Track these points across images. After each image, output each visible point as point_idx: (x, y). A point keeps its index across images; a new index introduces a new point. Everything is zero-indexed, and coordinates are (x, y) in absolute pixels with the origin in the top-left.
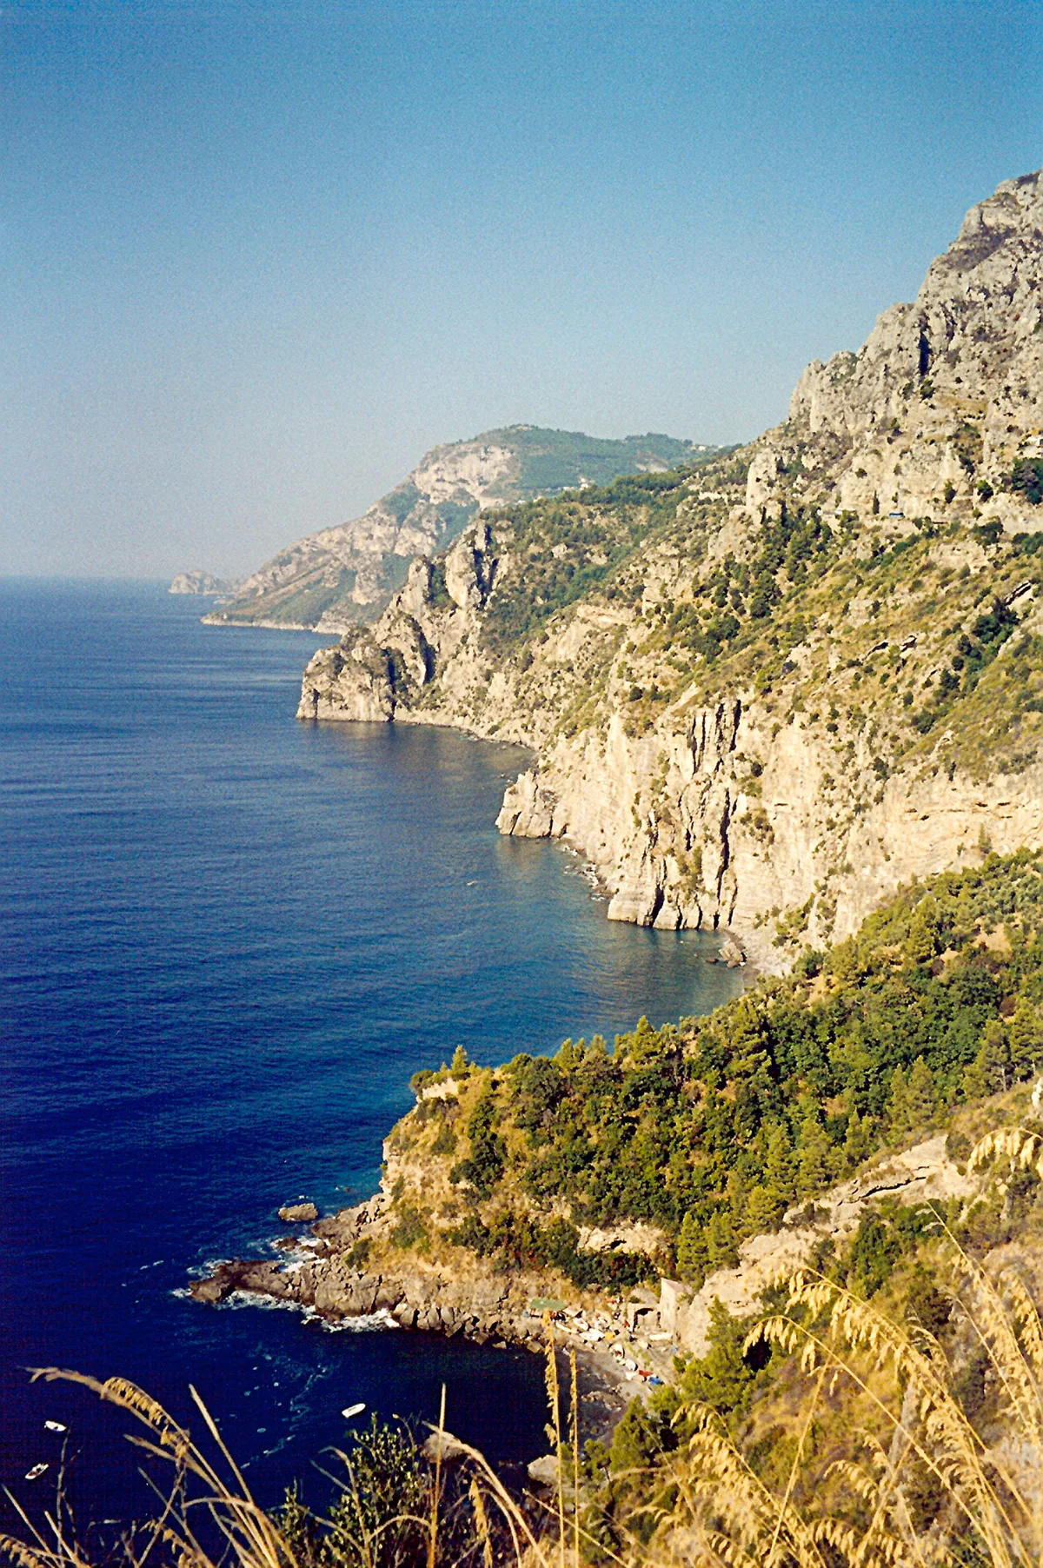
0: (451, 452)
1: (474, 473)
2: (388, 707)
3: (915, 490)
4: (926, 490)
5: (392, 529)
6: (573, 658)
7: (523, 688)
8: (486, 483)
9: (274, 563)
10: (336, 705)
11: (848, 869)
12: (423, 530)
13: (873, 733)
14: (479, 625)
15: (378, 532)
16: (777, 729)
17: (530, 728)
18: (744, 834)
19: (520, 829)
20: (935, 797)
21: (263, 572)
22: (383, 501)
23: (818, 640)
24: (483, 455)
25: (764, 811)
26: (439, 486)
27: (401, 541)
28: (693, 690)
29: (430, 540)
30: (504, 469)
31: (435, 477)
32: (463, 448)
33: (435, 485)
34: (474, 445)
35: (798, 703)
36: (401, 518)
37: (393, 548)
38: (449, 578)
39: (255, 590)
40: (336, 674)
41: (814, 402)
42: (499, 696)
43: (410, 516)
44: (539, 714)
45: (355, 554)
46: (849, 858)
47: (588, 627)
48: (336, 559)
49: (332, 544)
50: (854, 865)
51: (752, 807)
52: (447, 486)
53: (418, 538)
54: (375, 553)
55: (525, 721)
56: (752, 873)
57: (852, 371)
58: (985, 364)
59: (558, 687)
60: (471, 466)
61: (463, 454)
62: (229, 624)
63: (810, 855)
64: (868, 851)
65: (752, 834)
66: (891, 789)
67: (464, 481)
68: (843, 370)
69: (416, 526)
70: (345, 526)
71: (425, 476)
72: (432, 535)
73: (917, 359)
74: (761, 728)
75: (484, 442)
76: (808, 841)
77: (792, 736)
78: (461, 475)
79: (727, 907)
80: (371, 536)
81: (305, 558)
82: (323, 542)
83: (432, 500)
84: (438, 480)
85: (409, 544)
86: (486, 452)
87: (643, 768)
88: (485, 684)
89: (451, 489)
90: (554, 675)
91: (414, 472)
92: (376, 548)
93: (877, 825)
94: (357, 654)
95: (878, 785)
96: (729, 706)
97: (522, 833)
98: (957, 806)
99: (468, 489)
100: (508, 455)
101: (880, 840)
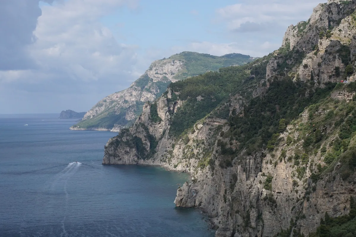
0: (162, 62)
1: (169, 70)
2: (136, 159)
3: (326, 71)
4: (330, 71)
5: (139, 92)
6: (204, 138)
7: (186, 150)
8: (173, 74)
9: (97, 106)
10: (117, 159)
11: (304, 217)
12: (151, 92)
13: (311, 165)
14: (169, 127)
15: (134, 93)
16: (276, 164)
17: (189, 165)
18: (265, 205)
19: (183, 204)
20: (334, 188)
21: (92, 110)
22: (136, 82)
23: (291, 129)
24: (172, 63)
25: (273, 195)
26: (156, 75)
27: (143, 97)
28: (244, 151)
29: (153, 96)
30: (180, 68)
31: (154, 73)
32: (165, 61)
34: (169, 60)
35: (283, 155)
36: (143, 88)
37: (140, 99)
38: (158, 110)
39: (90, 116)
40: (117, 147)
41: (291, 40)
42: (177, 153)
43: (146, 87)
44: (192, 161)
45: (126, 102)
46: (304, 212)
47: (210, 127)
48: (119, 104)
49: (118, 98)
50: (306, 215)
51: (268, 193)
52: (159, 76)
53: (149, 95)
54: (133, 101)
55: (187, 163)
56: (269, 219)
57: (305, 28)
58: (350, 24)
59: (199, 150)
60: (168, 68)
61: (165, 64)
62: (79, 129)
63: (290, 211)
64: (311, 210)
65: (268, 204)
66: (318, 185)
67: (166, 74)
68: (302, 28)
69: (148, 91)
70: (122, 91)
71: (151, 72)
72: (154, 94)
73: (327, 24)
74: (271, 163)
75: (173, 59)
76: (289, 206)
77: (282, 166)
78: (164, 71)
79: (260, 232)
80: (131, 95)
81: (108, 104)
82: (114, 98)
83: (154, 81)
84: (156, 74)
85: (146, 97)
86: (173, 62)
87: (228, 180)
88: (172, 149)
89: (161, 76)
90: (197, 145)
91: (147, 71)
92: (133, 99)
93: (314, 200)
94: (124, 139)
95: (313, 185)
96: (259, 155)
97: (184, 206)
98: (343, 191)
99: (167, 76)
100: (182, 63)
101: (315, 205)
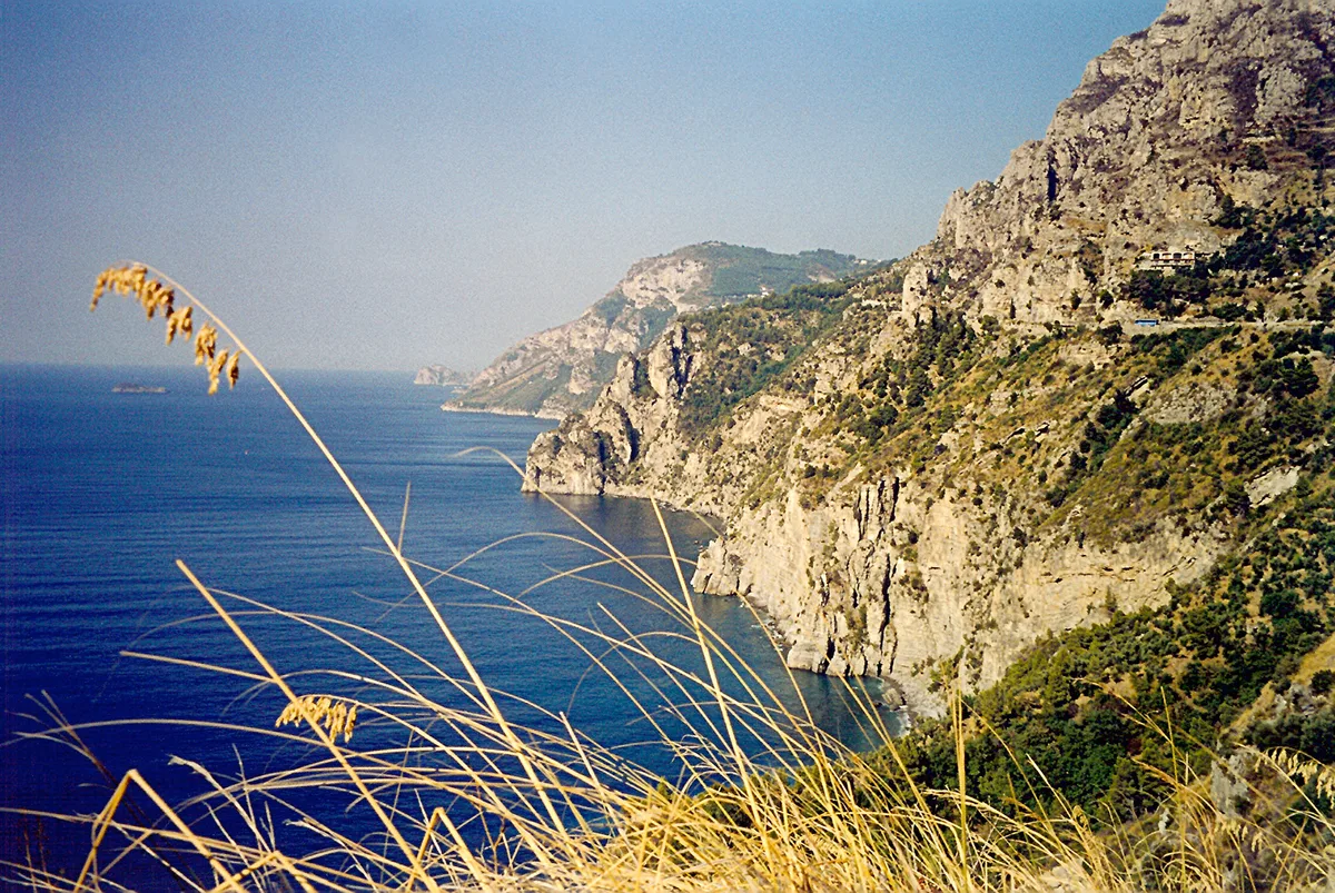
0: (654, 264)
1: (673, 281)
2: (599, 482)
3: (1046, 298)
4: (1056, 298)
5: (603, 330)
6: (756, 441)
7: (714, 466)
8: (682, 291)
9: (503, 359)
10: (555, 481)
11: (993, 625)
12: (629, 331)
13: (1013, 507)
14: (676, 412)
15: (591, 332)
16: (930, 503)
17: (719, 500)
18: (903, 594)
19: (711, 588)
20: (1067, 562)
21: (493, 367)
22: (596, 306)
23: (965, 426)
24: (680, 267)
25: (920, 574)
26: (643, 293)
27: (611, 340)
28: (859, 469)
29: (635, 340)
30: (698, 279)
31: (640, 286)
32: (663, 261)
33: (640, 293)
34: (674, 258)
35: (948, 480)
36: (611, 321)
37: (604, 346)
38: (651, 372)
39: (487, 381)
40: (555, 453)
41: (958, 223)
42: (693, 473)
43: (618, 319)
44: (728, 489)
45: (572, 350)
46: (994, 614)
47: (769, 414)
48: (555, 355)
49: (553, 343)
50: (997, 621)
51: (910, 570)
52: (650, 294)
53: (624, 338)
54: (588, 350)
55: (715, 495)
56: (908, 627)
57: (991, 197)
58: (1105, 191)
59: (744, 466)
60: (669, 276)
61: (663, 267)
62: (464, 410)
63: (959, 613)
64: (1010, 609)
65: (910, 594)
66: (1029, 555)
67: (664, 289)
68: (983, 197)
69: (624, 328)
70: (563, 328)
71: (631, 285)
72: (637, 336)
73: (1046, 187)
74: (917, 502)
75: (681, 256)
76: (957, 600)
77: (943, 509)
78: (661, 284)
79: (889, 657)
80: (585, 336)
81: (529, 354)
82: (544, 341)
83: (637, 306)
84: (642, 289)
85: (617, 343)
86: (682, 264)
87: (816, 538)
88: (682, 463)
89: (653, 296)
90: (740, 455)
91: (622, 282)
92: (590, 346)
93: (1017, 587)
94: (573, 437)
95: (1017, 552)
96: (889, 482)
97: (713, 592)
98: (1086, 570)
99: (667, 296)
100: (701, 268)
101: (1020, 600)
